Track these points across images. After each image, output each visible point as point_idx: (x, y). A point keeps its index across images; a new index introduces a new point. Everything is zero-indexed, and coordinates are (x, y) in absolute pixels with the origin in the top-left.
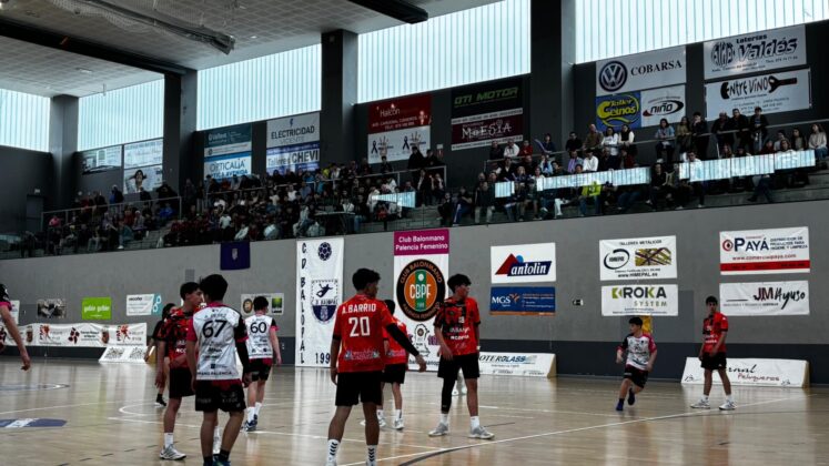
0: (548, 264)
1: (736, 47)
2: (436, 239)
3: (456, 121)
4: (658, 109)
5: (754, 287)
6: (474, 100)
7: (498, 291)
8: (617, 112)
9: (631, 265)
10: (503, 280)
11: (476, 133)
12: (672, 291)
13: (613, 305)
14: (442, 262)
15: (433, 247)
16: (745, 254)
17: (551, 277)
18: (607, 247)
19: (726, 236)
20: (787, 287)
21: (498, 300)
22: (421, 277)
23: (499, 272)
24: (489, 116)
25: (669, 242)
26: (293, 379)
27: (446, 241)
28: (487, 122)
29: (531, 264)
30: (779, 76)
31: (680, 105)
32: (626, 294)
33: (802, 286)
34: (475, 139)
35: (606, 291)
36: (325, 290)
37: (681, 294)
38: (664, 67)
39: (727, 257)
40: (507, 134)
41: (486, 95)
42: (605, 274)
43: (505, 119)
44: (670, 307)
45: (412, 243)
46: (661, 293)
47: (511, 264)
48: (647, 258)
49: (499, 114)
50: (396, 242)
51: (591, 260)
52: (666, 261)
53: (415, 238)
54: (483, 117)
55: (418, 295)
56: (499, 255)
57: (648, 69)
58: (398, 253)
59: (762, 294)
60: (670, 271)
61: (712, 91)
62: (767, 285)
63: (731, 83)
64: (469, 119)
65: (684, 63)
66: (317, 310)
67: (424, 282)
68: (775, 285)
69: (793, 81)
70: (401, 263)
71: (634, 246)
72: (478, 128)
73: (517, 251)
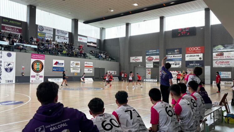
0: (63, 64)
1: (60, 31)
2: (42, 56)
3: (2, 25)
4: (48, 37)
5: (87, 69)
6: (9, 21)
7: (54, 68)
8: (42, 35)
9: (75, 65)
10: (55, 66)
11: (9, 29)
12: (79, 69)
13: (72, 71)
14: (43, 61)
15: (41, 58)
16: (87, 65)
17: (63, 66)
18: (72, 62)
19: (85, 62)
20: (91, 69)
21: (54, 69)
22: (38, 64)
23: (55, 64)
24: (13, 27)
25: (79, 62)
27: (44, 57)
28: (12, 28)
29: (60, 63)
30: (65, 38)
31: (52, 38)
32: (74, 69)
33: (92, 69)
34: (8, 31)
35: (71, 69)
36: (9, 65)
37: (80, 70)
38: (50, 30)
39: (85, 65)
41: (12, 22)
42: (71, 66)
44: (79, 71)
45: (36, 56)
46: (78, 69)
47: (56, 63)
48: (77, 64)
49: (15, 27)
50: (32, 56)
51: (69, 64)
52: (79, 65)
53: (37, 56)
54: (11, 26)
55: (37, 67)
56: (54, 61)
57: (47, 30)
58: (32, 58)
59: (88, 70)
60: (79, 66)
61: (56, 37)
63: (59, 37)
64: (7, 25)
66: (6, 70)
67: (38, 65)
68: (90, 69)
69: (66, 39)
70: (33, 60)
71: (75, 62)
72: (10, 28)
73: (58, 61)
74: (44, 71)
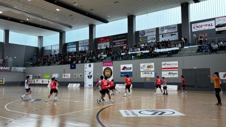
0: (131, 68)
1: (165, 28)
2: (111, 63)
3: (114, 41)
4: (151, 39)
5: (168, 72)
6: (117, 37)
7: (122, 73)
8: (143, 40)
9: (146, 68)
10: (123, 71)
11: (118, 44)
12: (153, 73)
13: (143, 75)
14: (111, 68)
15: (110, 65)
16: (166, 66)
17: (132, 70)
18: (142, 65)
19: (163, 63)
20: (174, 72)
21: (122, 75)
22: (108, 70)
23: (122, 69)
24: (120, 40)
25: (153, 64)
26: (84, 90)
27: (112, 64)
28: (120, 42)
29: (128, 68)
30: (173, 34)
31: (155, 39)
32: (145, 73)
33: (177, 72)
34: (118, 45)
35: (141, 73)
36: (90, 73)
37: (155, 73)
38: (152, 32)
39: (163, 67)
40: (123, 44)
41: (120, 37)
42: (141, 70)
43: (123, 41)
44: (153, 76)
45: (106, 64)
46: (151, 73)
47: (124, 68)
48: (149, 67)
49: (122, 40)
50: (103, 64)
51: (139, 67)
52: (152, 67)
53: (107, 63)
55: (107, 74)
56: (122, 66)
57: (149, 32)
58: (103, 66)
59: (169, 74)
60: (153, 69)
62: (170, 72)
63: (164, 35)
64: (116, 41)
65: (155, 31)
66: (88, 77)
67: (108, 71)
68: (172, 72)
69: (175, 34)
70: (104, 68)
71: (147, 65)
72: (118, 43)
73: (125, 66)
74: (113, 77)
